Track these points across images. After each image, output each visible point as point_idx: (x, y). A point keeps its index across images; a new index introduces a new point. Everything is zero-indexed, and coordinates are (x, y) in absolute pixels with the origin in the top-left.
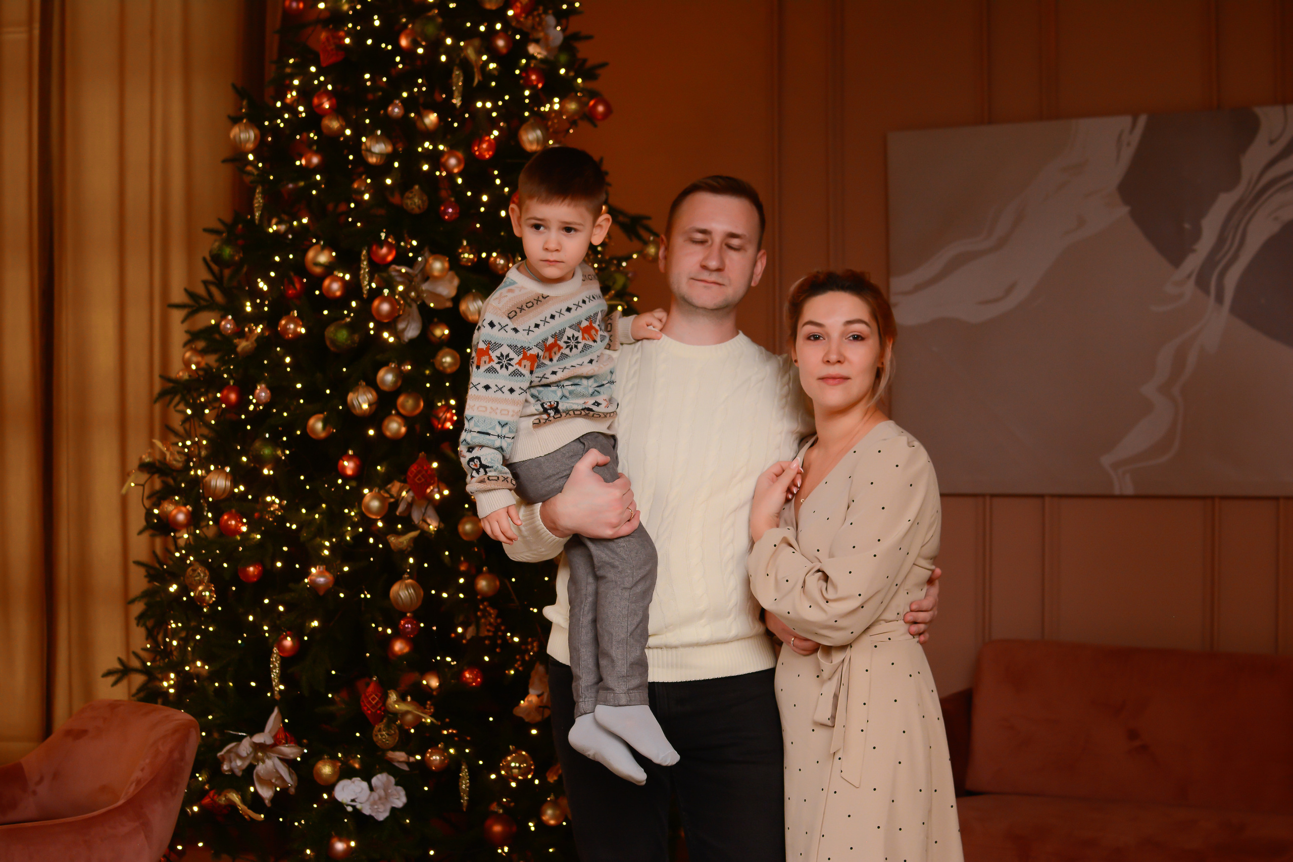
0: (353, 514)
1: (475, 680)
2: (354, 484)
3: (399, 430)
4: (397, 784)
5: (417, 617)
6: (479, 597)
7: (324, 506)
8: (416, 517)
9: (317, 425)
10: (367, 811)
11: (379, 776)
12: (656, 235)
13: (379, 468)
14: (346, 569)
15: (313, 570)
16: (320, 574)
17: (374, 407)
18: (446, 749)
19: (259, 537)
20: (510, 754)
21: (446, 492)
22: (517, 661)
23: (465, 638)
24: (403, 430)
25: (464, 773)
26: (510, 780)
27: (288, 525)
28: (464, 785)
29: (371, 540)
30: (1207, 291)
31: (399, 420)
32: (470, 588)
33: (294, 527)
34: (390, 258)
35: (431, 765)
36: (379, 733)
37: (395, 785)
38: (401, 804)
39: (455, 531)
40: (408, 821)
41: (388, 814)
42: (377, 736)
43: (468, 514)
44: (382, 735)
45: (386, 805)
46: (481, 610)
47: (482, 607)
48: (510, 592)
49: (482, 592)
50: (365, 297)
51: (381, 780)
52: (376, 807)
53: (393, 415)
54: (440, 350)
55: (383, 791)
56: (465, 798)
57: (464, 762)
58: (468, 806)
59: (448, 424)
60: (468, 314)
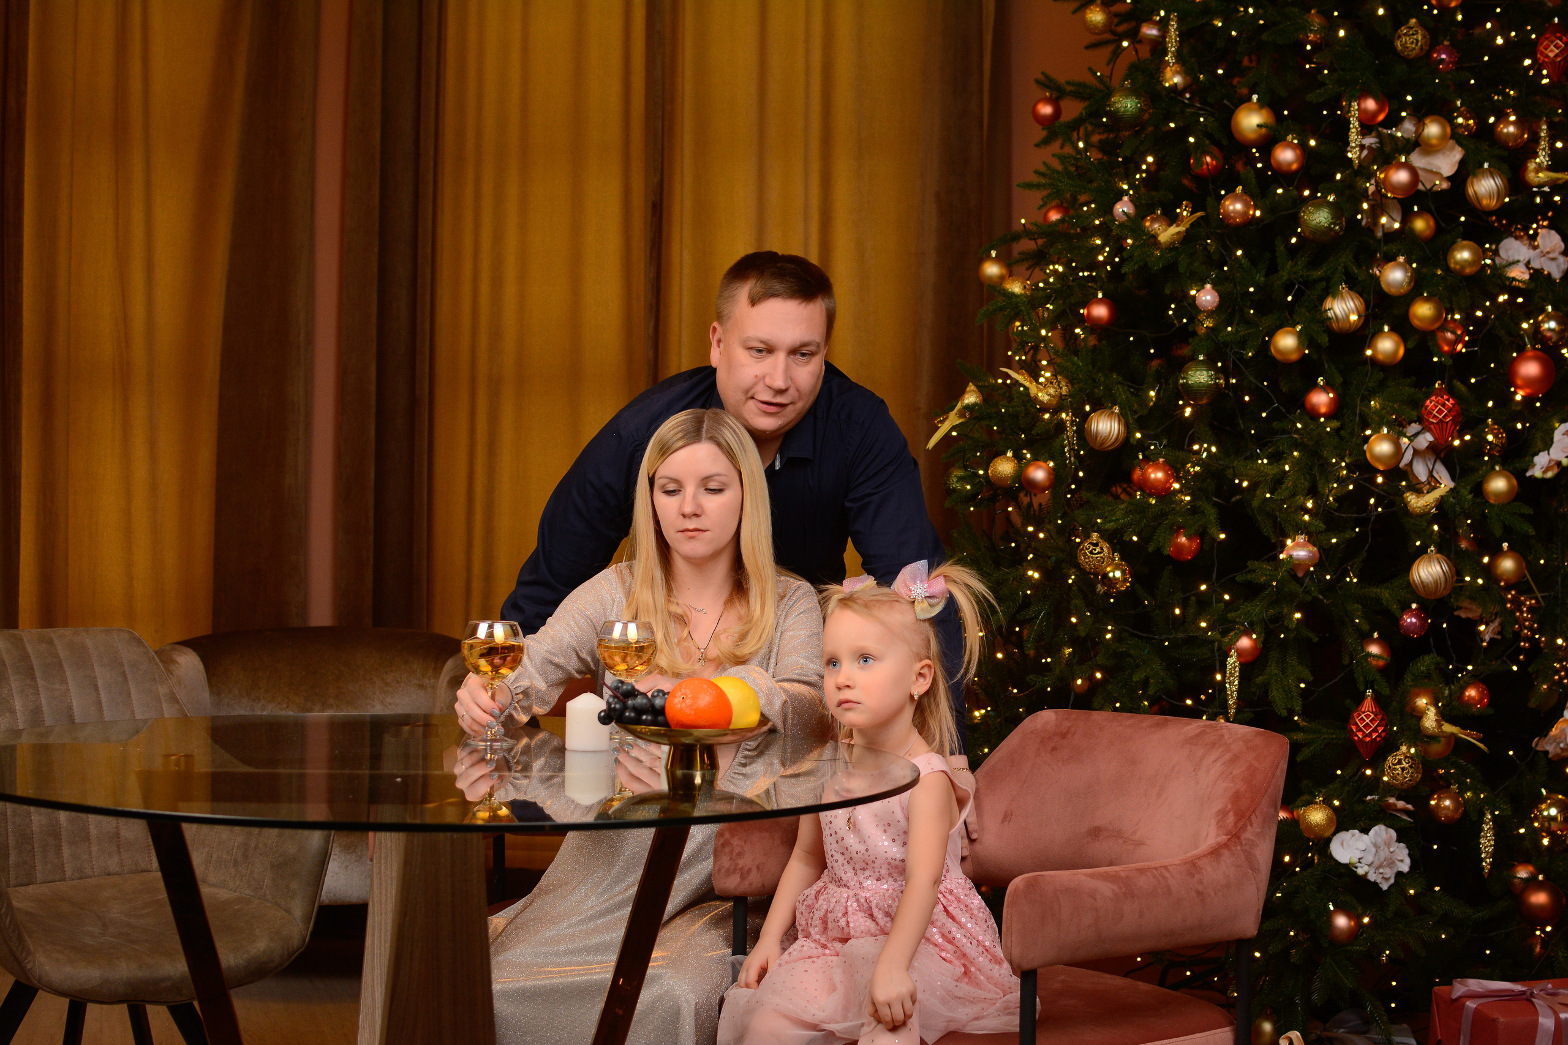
0: (1343, 464)
1: (1480, 701)
2: (1336, 424)
3: (1396, 351)
4: (1399, 840)
5: (1425, 610)
6: (1502, 584)
7: (1295, 454)
8: (1421, 471)
9: (1287, 342)
10: (1372, 877)
11: (1376, 828)
13: (1372, 403)
14: (1334, 541)
15: (1289, 542)
16: (1298, 546)
17: (1363, 319)
18: (1461, 792)
19: (1188, 498)
20: (1543, 801)
21: (1467, 438)
22: (1557, 672)
23: (1485, 640)
24: (1401, 352)
25: (1488, 828)
26: (1544, 834)
27: (1237, 481)
28: (1487, 842)
29: (1372, 501)
31: (1396, 337)
32: (1489, 572)
33: (1245, 484)
34: (1381, 117)
35: (1440, 815)
36: (1398, 767)
37: (1396, 841)
38: (1405, 867)
39: (1479, 490)
40: (1412, 892)
41: (1392, 881)
42: (1395, 769)
43: (1493, 469)
44: (1403, 769)
45: (1391, 868)
46: (1510, 601)
47: (1510, 596)
48: (1528, 580)
49: (1504, 577)
50: (1356, 167)
51: (1381, 833)
52: (1381, 870)
53: (1386, 328)
54: (1454, 243)
55: (1386, 849)
56: (1488, 860)
57: (1488, 810)
58: (1490, 870)
59: (1459, 347)
60: (1480, 197)
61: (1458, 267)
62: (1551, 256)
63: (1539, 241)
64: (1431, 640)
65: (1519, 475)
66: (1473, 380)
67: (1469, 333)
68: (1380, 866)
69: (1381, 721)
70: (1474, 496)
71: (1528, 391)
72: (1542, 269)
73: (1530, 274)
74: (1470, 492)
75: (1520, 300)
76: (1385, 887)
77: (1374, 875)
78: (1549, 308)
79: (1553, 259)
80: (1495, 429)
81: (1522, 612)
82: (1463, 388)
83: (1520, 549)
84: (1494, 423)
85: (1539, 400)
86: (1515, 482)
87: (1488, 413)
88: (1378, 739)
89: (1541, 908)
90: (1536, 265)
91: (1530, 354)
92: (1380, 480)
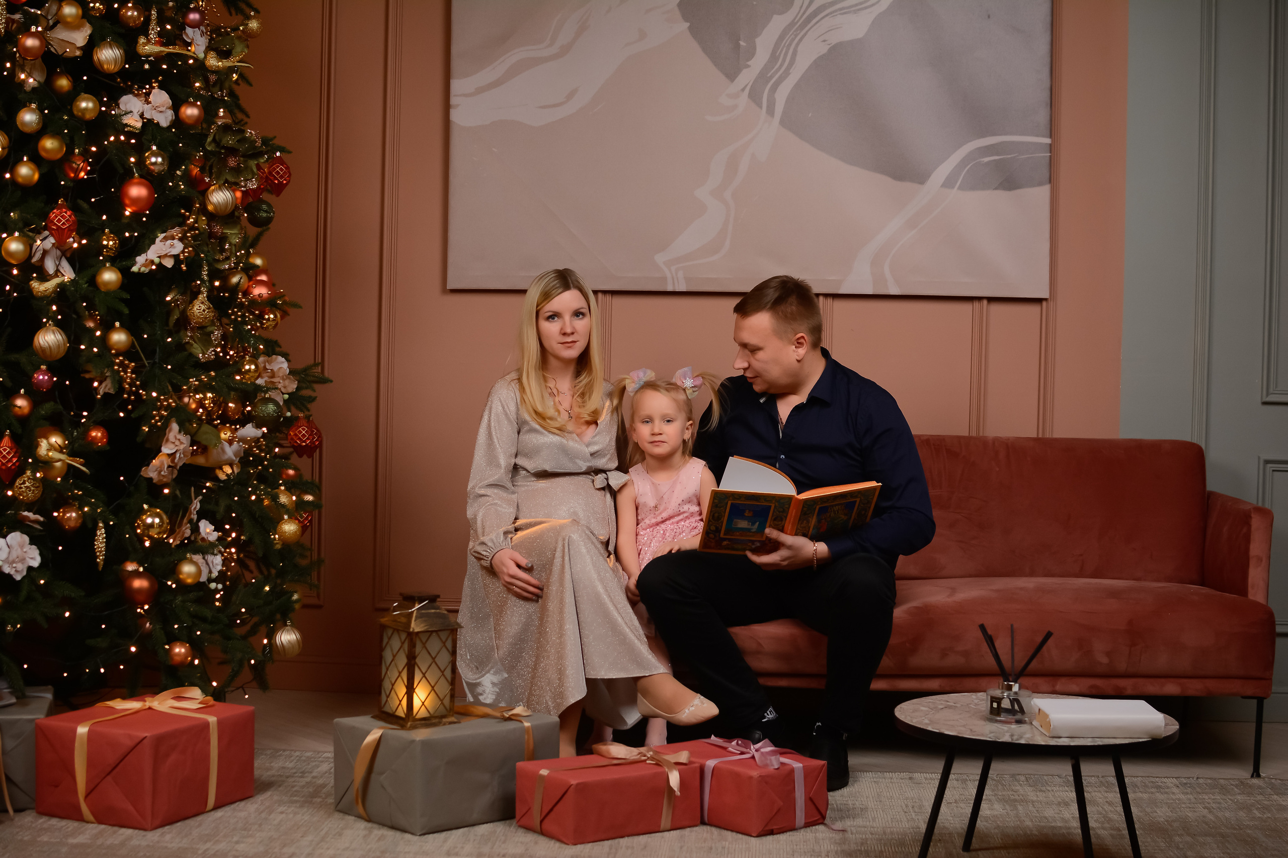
1: (102, 440)
3: (33, 176)
4: (31, 543)
5: (51, 370)
6: (113, 352)
8: (50, 266)
10: (6, 570)
11: (13, 534)
12: (257, 11)
13: (12, 214)
17: (6, 151)
18: (81, 508)
20: (144, 512)
21: (84, 242)
22: (153, 417)
23: (100, 394)
24: (36, 177)
25: (101, 533)
26: (146, 538)
28: (101, 544)
29: (8, 288)
30: (760, 106)
31: (32, 166)
32: (104, 342)
35: (65, 524)
36: (22, 486)
37: (29, 544)
38: (36, 563)
39: (93, 281)
40: (42, 582)
41: (25, 573)
42: (21, 488)
43: (105, 265)
44: (27, 487)
45: (23, 563)
46: (118, 364)
47: (117, 361)
48: (137, 351)
49: (115, 347)
50: (2, 35)
51: (16, 538)
52: (14, 565)
53: (25, 159)
54: (79, 94)
55: (19, 550)
56: (101, 558)
57: (100, 520)
58: (104, 565)
59: (82, 174)
60: (102, 63)
61: (80, 114)
62: (159, 109)
63: (151, 98)
64: (57, 393)
65: (125, 272)
66: (93, 200)
67: (90, 164)
68: (13, 562)
69: (15, 453)
70: (88, 286)
71: (134, 208)
72: (153, 119)
73: (144, 123)
74: (86, 284)
75: (133, 141)
76: (18, 578)
77: (9, 568)
78: (154, 148)
79: (161, 112)
80: (111, 237)
81: (126, 373)
82: (85, 206)
83: (129, 327)
84: (111, 232)
85: (146, 216)
86: (120, 275)
87: (104, 225)
88: (13, 467)
89: (140, 591)
90: (147, 115)
91: (136, 181)
92: (15, 272)
